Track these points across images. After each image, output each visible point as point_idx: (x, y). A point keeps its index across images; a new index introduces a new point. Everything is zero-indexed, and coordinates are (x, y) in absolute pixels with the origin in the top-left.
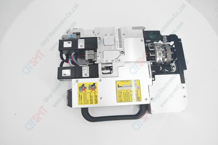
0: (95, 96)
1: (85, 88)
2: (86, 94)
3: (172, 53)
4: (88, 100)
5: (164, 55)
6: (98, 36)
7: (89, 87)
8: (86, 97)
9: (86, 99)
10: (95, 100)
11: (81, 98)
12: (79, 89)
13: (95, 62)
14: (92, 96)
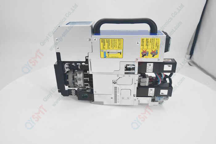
0: (143, 45)
1: (151, 53)
2: (152, 48)
3: (67, 80)
4: (150, 42)
5: (76, 79)
6: (136, 98)
7: (148, 54)
8: (152, 45)
9: (152, 43)
10: (144, 42)
11: (156, 45)
12: (157, 52)
13: (140, 75)
14: (146, 46)
